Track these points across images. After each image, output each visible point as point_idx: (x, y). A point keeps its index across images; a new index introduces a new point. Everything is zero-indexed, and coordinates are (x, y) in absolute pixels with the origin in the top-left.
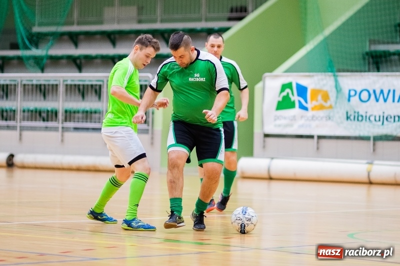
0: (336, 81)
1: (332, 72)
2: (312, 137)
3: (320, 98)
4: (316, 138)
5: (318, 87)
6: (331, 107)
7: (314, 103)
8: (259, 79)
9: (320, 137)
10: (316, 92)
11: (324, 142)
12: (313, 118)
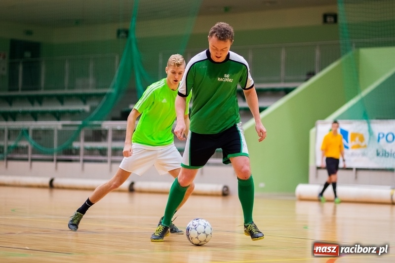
0: (369, 127)
1: (366, 119)
2: (351, 169)
3: (357, 139)
4: (354, 170)
5: (356, 131)
6: (365, 146)
7: (353, 143)
8: (313, 125)
9: (357, 169)
10: (354, 135)
11: (360, 173)
12: (352, 154)
